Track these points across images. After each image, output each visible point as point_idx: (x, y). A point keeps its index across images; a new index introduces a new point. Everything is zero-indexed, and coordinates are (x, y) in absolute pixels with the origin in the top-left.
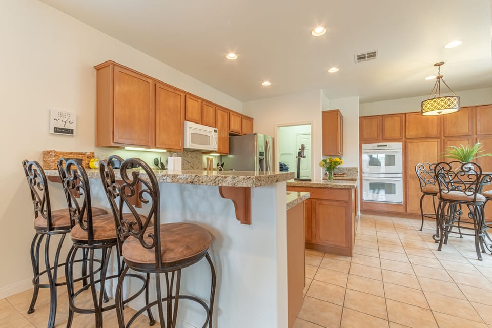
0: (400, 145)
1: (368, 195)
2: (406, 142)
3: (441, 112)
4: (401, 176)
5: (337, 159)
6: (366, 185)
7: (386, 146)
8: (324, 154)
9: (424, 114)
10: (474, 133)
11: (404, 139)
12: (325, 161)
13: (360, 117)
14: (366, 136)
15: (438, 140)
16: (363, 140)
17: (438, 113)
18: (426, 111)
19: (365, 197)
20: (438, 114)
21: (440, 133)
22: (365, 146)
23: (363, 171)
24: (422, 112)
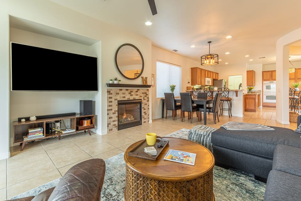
1: (265, 101)
5: (252, 87)
6: (265, 97)
7: (273, 82)
8: (248, 85)
12: (248, 88)
13: (263, 72)
14: (265, 79)
15: (294, 80)
16: (264, 80)
19: (264, 101)
21: (295, 78)
22: (264, 82)
23: (264, 91)
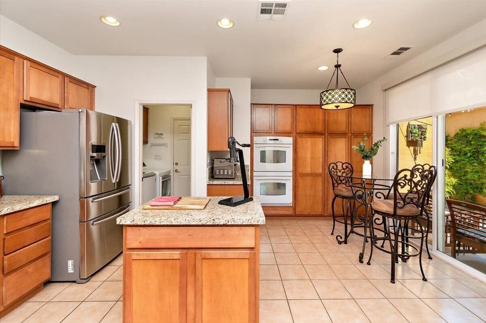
0: (289, 140)
2: (296, 137)
3: (339, 106)
4: (291, 174)
7: (278, 140)
9: (323, 107)
10: (350, 131)
11: (294, 134)
14: (257, 127)
15: (323, 137)
17: (336, 106)
18: (327, 104)
20: (336, 108)
21: (325, 130)
22: (256, 139)
23: (254, 169)
24: (321, 105)
